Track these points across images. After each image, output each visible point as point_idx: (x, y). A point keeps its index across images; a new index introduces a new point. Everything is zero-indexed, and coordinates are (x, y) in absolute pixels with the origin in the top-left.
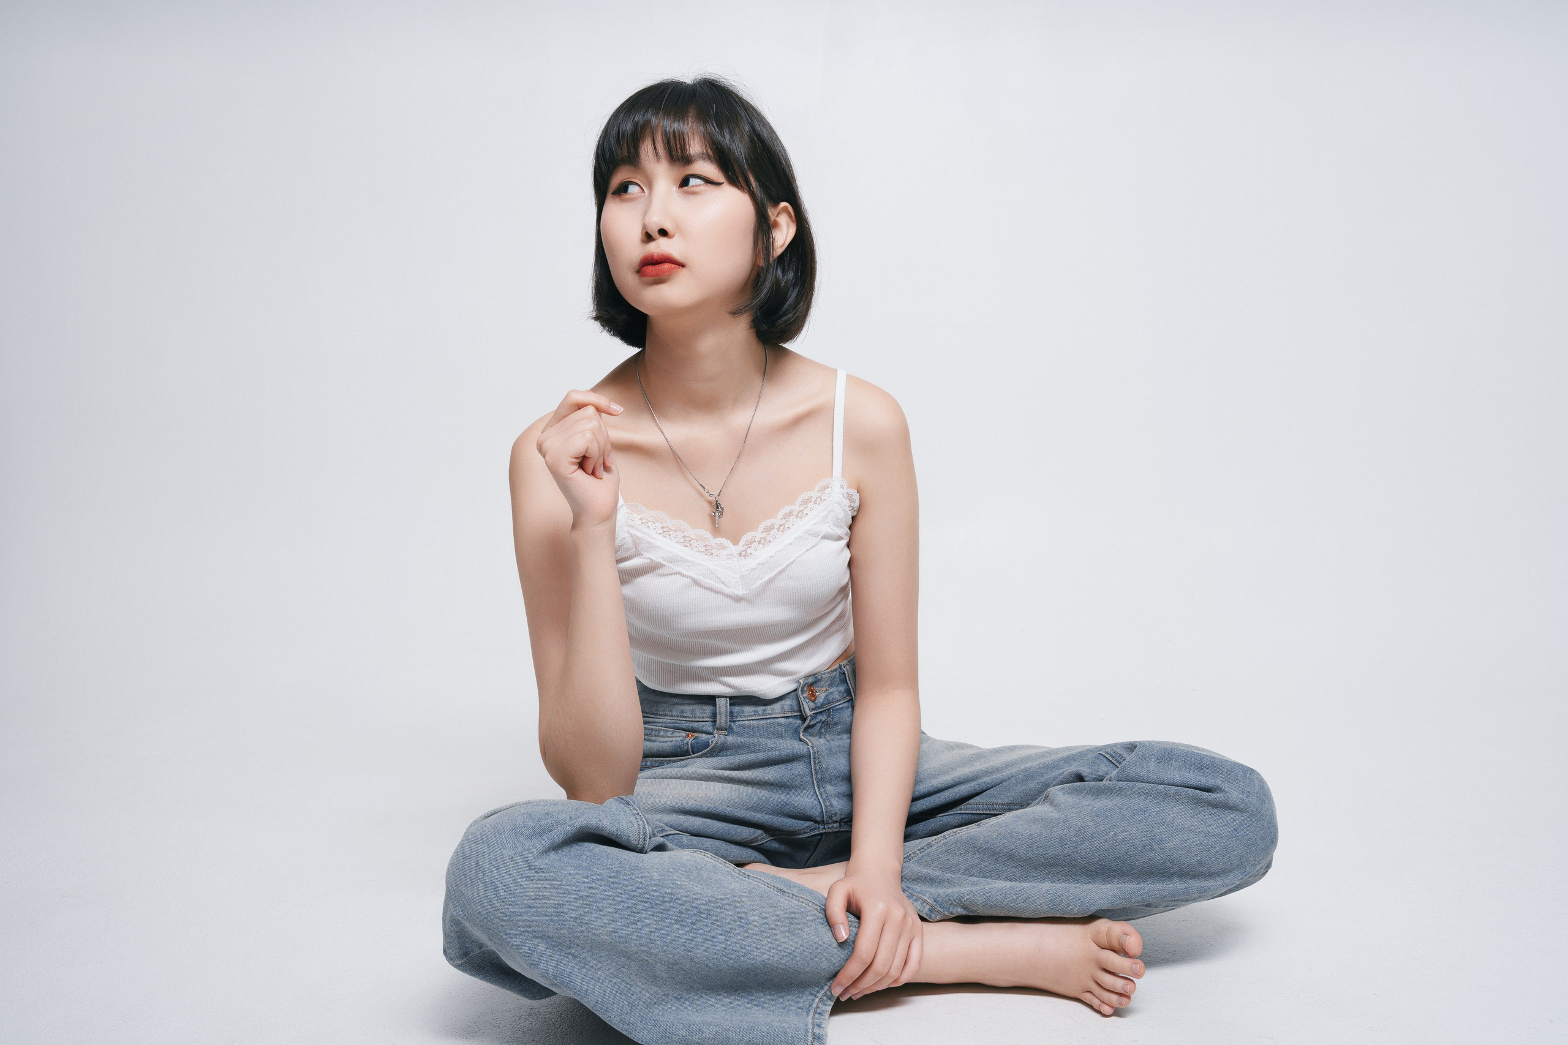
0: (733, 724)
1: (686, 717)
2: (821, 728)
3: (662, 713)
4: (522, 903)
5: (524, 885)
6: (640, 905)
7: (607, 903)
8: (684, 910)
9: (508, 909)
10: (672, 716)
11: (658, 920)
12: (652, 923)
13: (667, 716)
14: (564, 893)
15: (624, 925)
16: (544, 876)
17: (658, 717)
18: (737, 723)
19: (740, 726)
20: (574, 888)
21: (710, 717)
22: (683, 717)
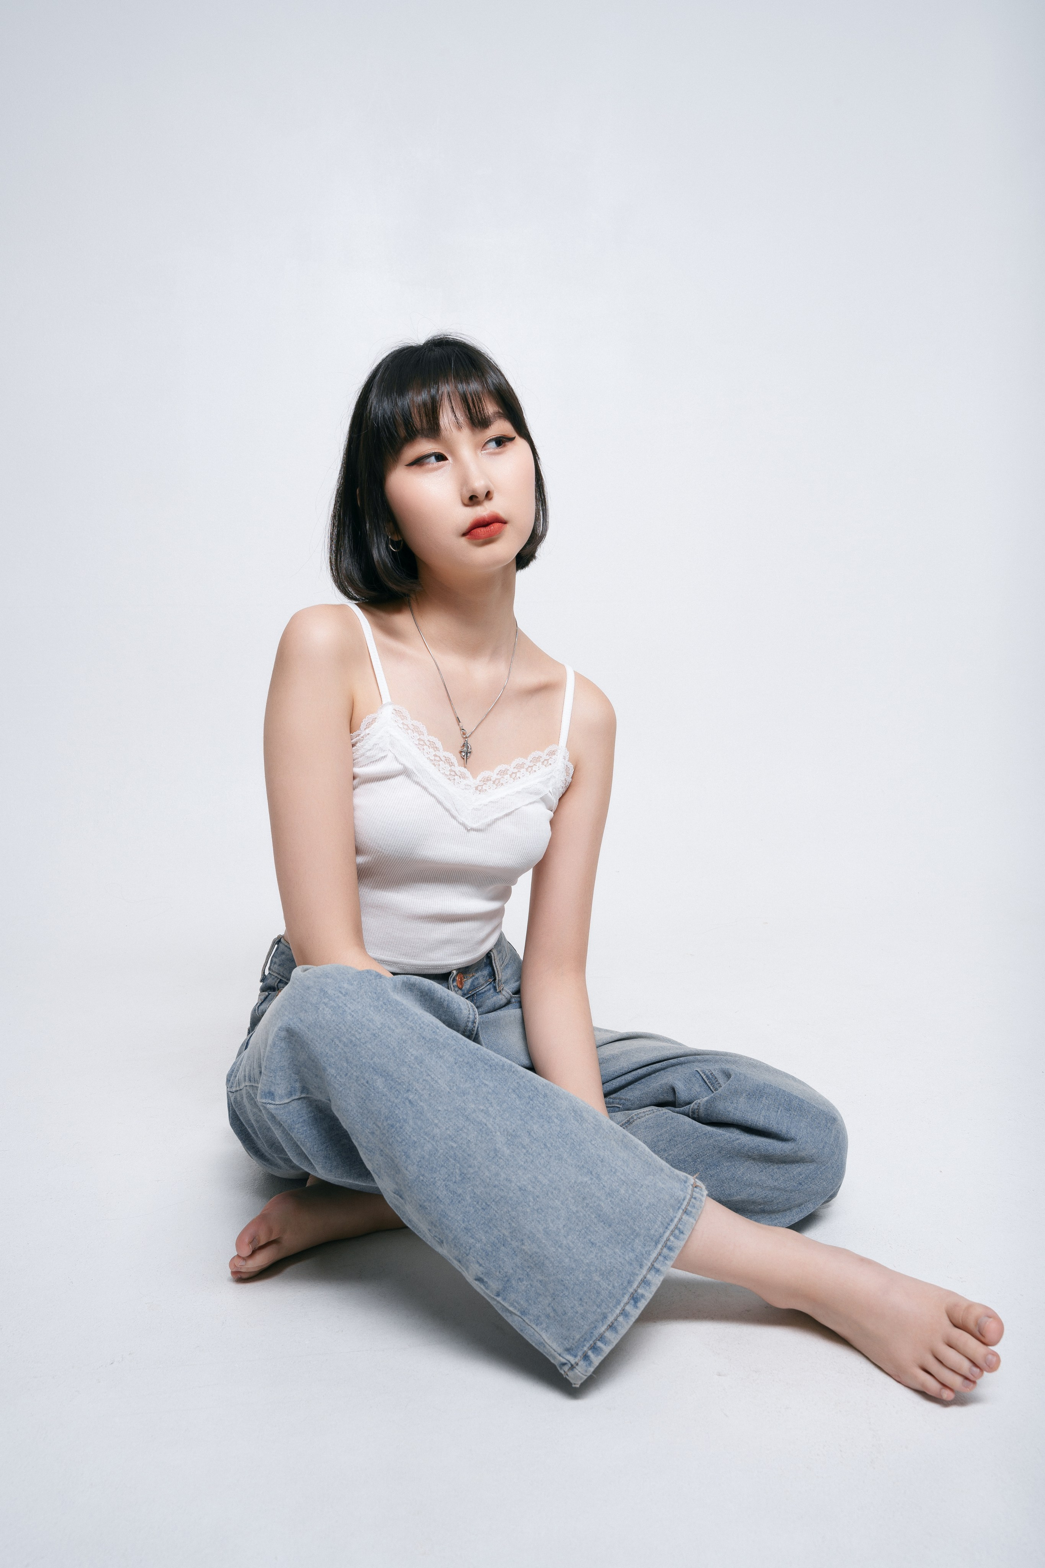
4: (368, 1030)
5: (372, 1013)
6: (480, 1064)
7: (449, 1052)
8: (522, 1083)
9: (354, 1035)
11: (496, 1084)
12: (491, 1084)
14: (408, 1029)
15: (462, 1078)
16: (391, 1008)
20: (419, 1028)
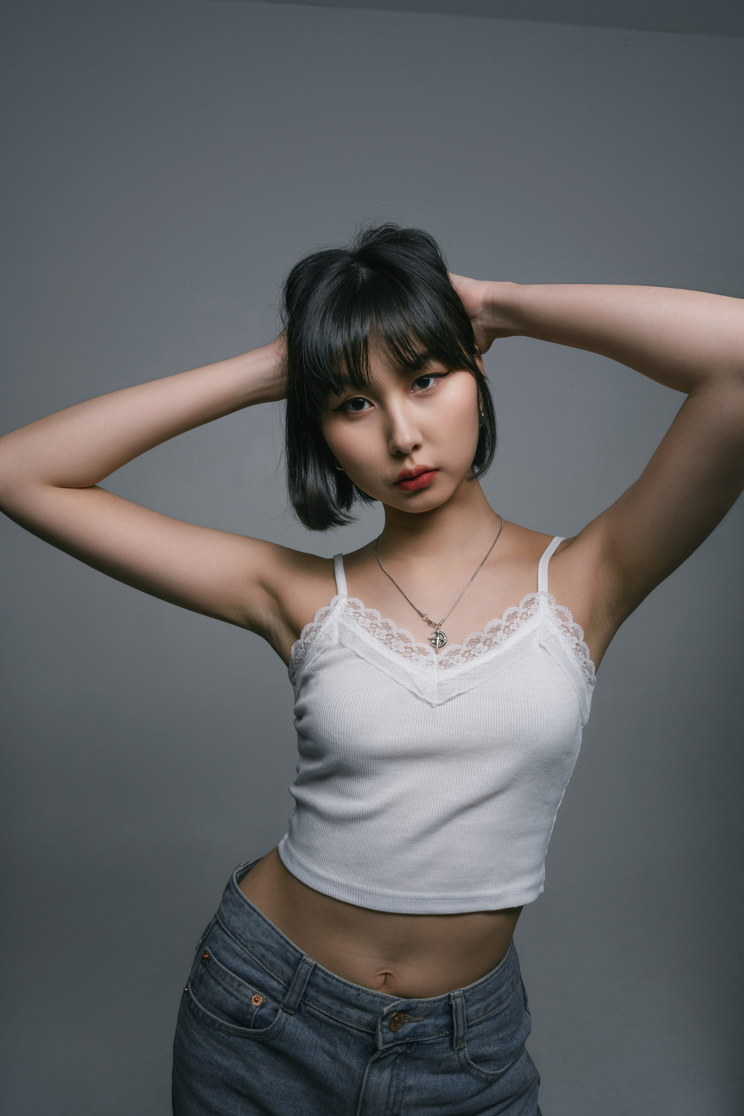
0: (303, 1005)
1: (264, 964)
2: (396, 1058)
3: (244, 942)
10: (252, 953)
13: (247, 948)
17: (238, 942)
18: (308, 1007)
19: (308, 1012)
21: (285, 982)
22: (262, 962)
